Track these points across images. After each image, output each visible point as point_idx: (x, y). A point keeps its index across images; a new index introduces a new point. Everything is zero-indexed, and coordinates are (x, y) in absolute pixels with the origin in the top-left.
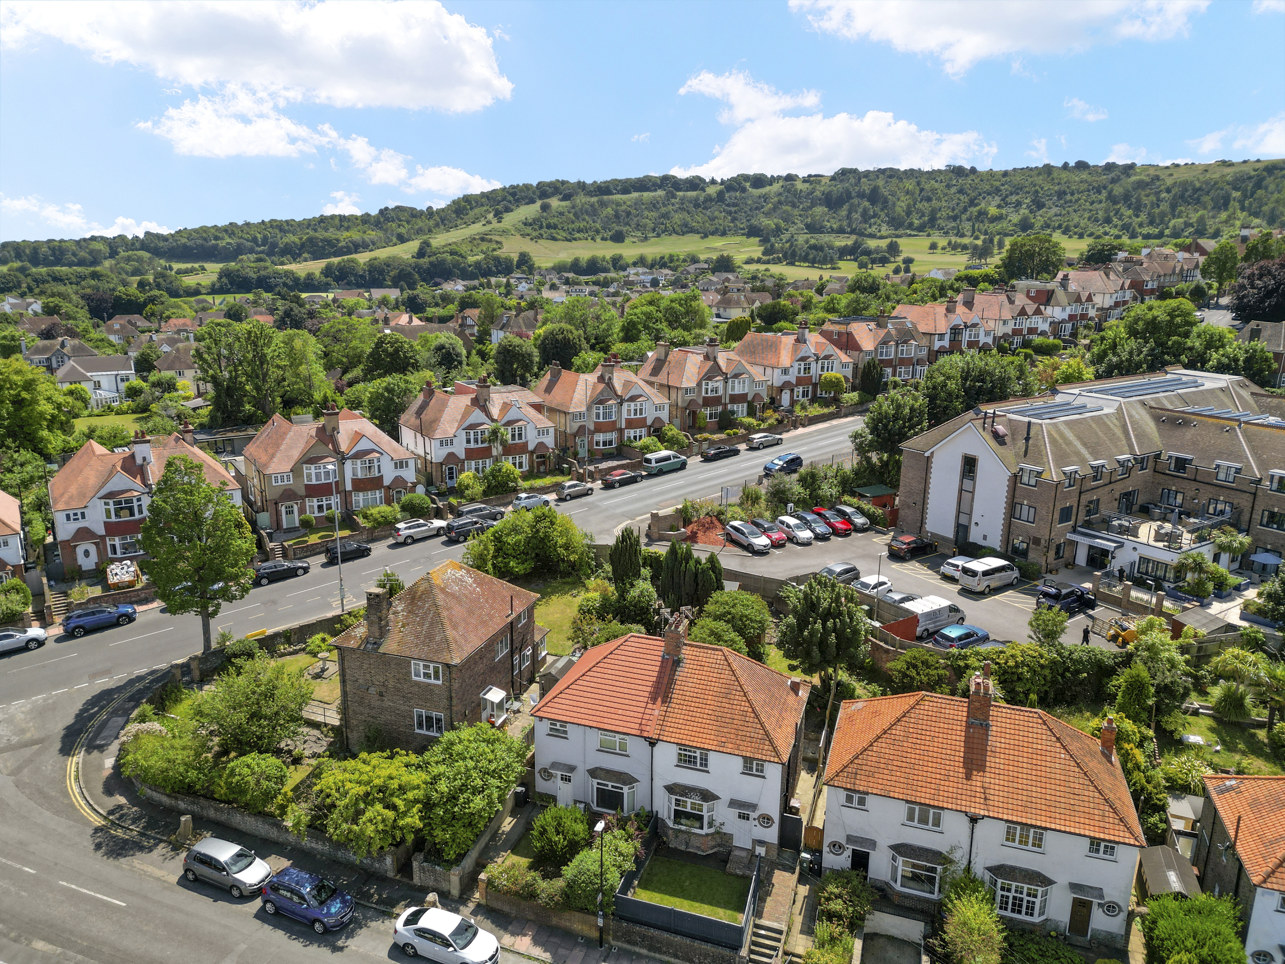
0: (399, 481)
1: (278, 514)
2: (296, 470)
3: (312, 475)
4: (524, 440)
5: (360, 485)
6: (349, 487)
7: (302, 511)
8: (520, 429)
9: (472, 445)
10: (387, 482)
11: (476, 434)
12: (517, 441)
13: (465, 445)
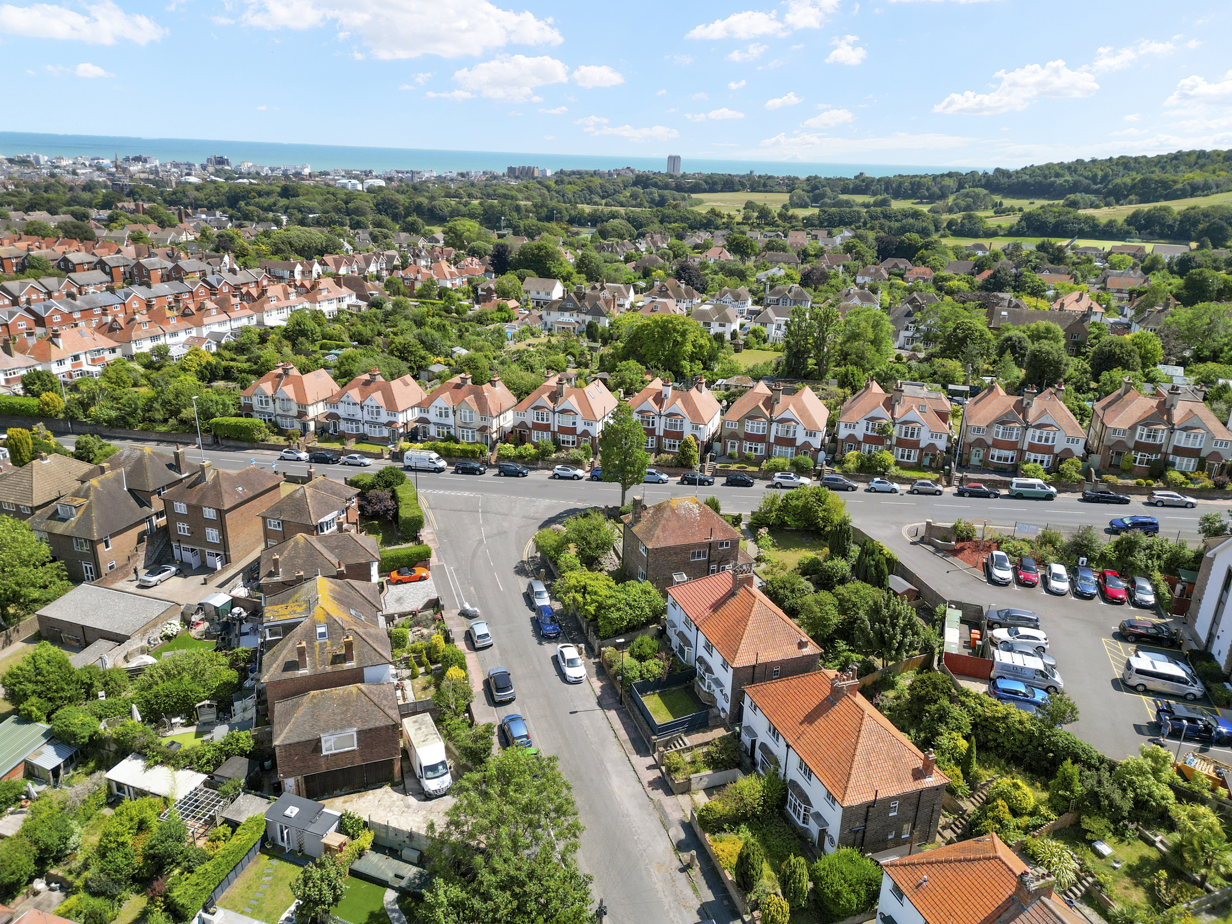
0: (807, 445)
1: (725, 445)
2: (741, 422)
3: (750, 427)
4: (915, 438)
5: (780, 441)
6: (772, 440)
7: (740, 448)
8: (913, 429)
9: (869, 433)
10: (799, 443)
11: (874, 425)
12: (909, 438)
13: (864, 431)
